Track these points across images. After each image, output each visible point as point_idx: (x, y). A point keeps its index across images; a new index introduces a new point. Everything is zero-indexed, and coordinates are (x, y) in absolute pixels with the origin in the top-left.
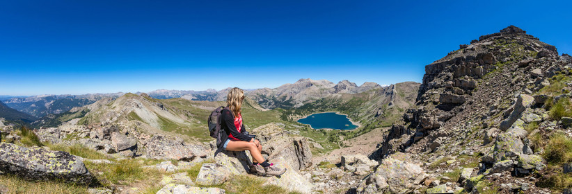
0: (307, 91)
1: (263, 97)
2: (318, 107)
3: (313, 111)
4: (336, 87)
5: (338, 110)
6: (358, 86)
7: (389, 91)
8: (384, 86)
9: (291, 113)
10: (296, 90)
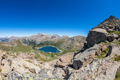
0: (41, 38)
1: (25, 40)
2: (45, 44)
3: (44, 46)
4: (52, 37)
5: (53, 45)
6: (60, 37)
7: (73, 39)
8: (70, 37)
9: (36, 46)
10: (37, 37)
